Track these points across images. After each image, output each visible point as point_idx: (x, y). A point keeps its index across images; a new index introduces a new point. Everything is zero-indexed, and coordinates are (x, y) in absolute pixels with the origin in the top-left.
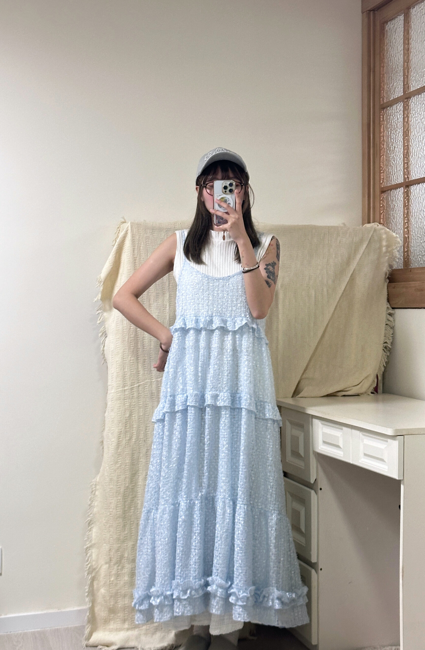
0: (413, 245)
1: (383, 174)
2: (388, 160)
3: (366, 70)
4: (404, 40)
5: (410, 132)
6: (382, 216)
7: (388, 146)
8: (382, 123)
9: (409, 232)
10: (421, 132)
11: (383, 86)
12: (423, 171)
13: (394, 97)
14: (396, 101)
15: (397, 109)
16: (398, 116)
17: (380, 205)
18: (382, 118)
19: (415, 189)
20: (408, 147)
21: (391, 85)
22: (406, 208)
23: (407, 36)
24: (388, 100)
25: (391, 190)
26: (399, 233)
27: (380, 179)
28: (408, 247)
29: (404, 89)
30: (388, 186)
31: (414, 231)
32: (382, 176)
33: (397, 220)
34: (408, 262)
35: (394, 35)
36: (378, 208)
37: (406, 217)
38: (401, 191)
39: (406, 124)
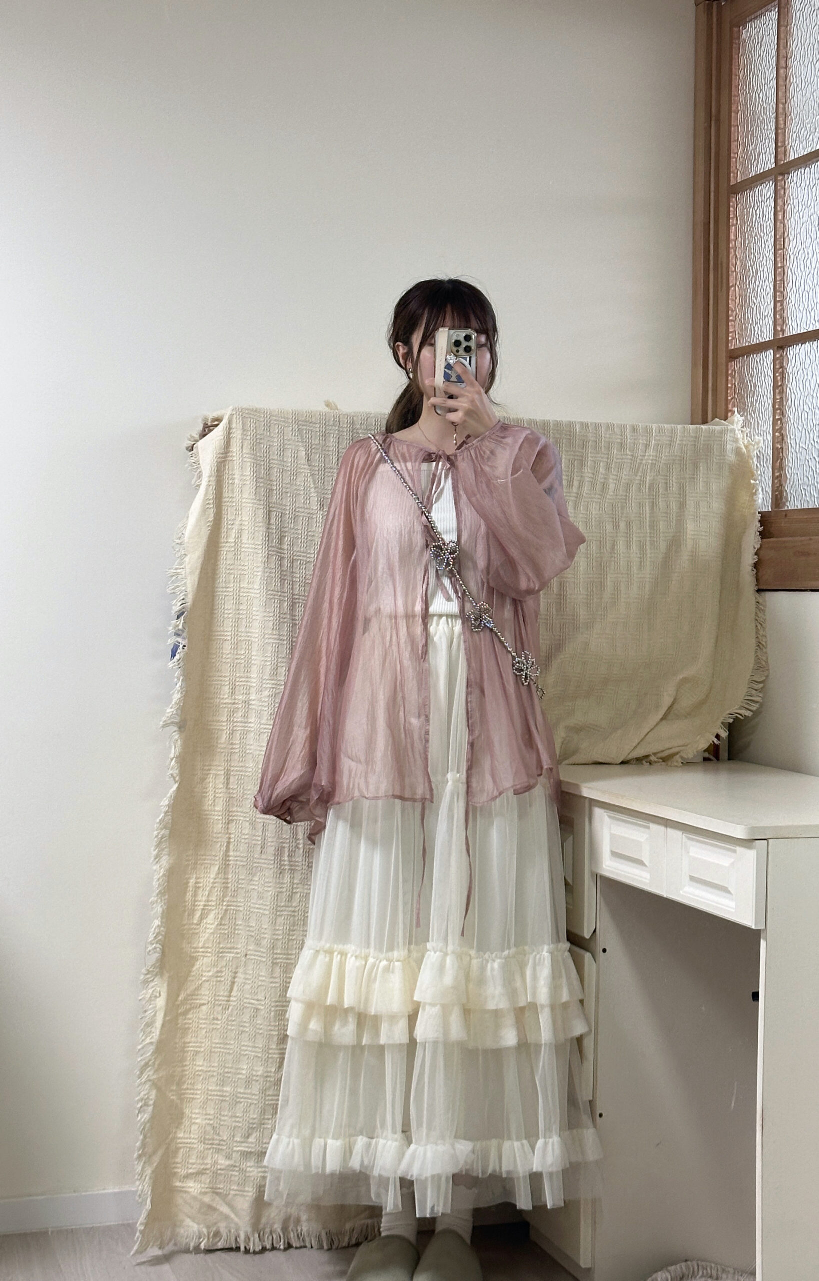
0: (791, 465)
1: (734, 323)
2: (744, 296)
3: (702, 114)
4: (778, 58)
5: (787, 240)
6: (730, 405)
7: (744, 267)
8: (733, 221)
9: (783, 439)
10: (809, 240)
11: (735, 148)
12: (813, 318)
13: (757, 171)
14: (761, 178)
15: (762, 196)
16: (765, 210)
17: (728, 384)
18: (734, 212)
19: (797, 354)
20: (784, 270)
21: (752, 148)
22: (777, 391)
23: (784, 51)
24: (745, 178)
25: (749, 354)
26: (764, 440)
27: (728, 332)
28: (782, 468)
29: (776, 157)
30: (743, 347)
31: (795, 437)
32: (730, 327)
33: (761, 415)
34: (781, 498)
35: (759, 48)
36: (724, 390)
37: (778, 410)
38: (769, 356)
39: (780, 226)
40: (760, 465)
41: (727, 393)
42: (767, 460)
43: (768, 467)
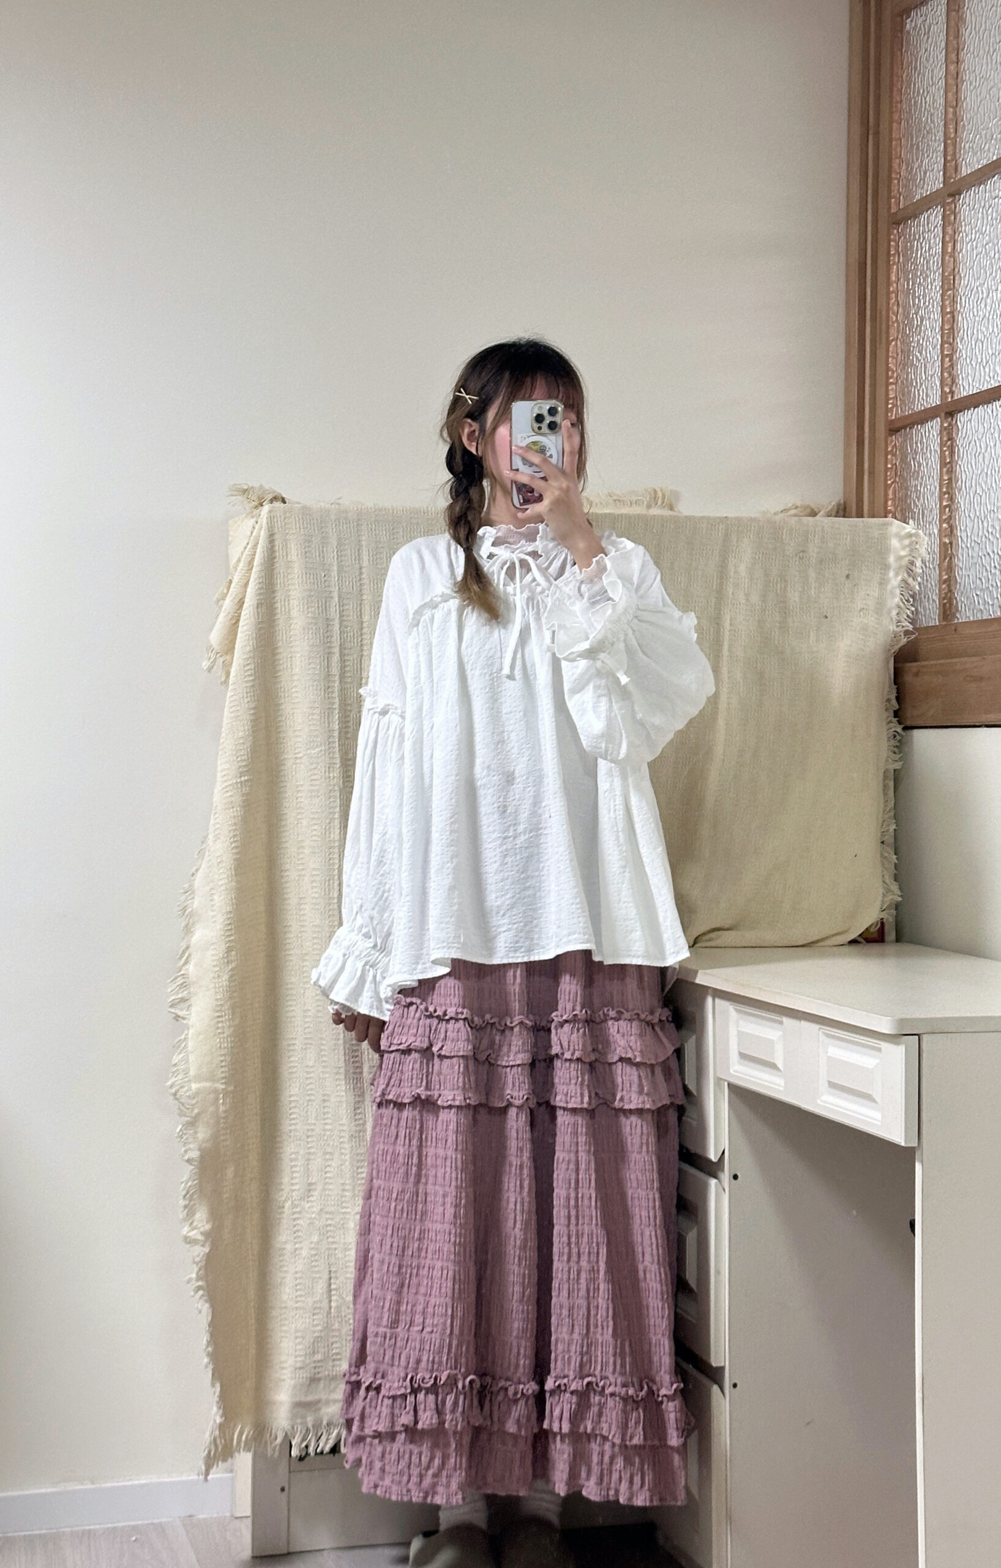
0: (961, 564)
1: (894, 387)
2: (907, 352)
3: (857, 129)
4: (947, 52)
5: (958, 278)
6: (891, 492)
7: (906, 316)
8: (894, 260)
9: (952, 531)
10: (984, 278)
11: (897, 167)
12: (987, 374)
13: (922, 195)
14: (928, 203)
15: (928, 224)
16: (932, 241)
17: (887, 464)
18: (896, 248)
19: (968, 422)
20: (953, 317)
21: (916, 165)
22: (945, 470)
23: (955, 43)
24: (909, 203)
25: (911, 425)
26: (930, 534)
27: (887, 399)
28: (950, 569)
29: (944, 174)
30: (907, 417)
31: (966, 528)
32: (891, 392)
33: (926, 502)
34: (951, 604)
35: (925, 40)
36: (882, 469)
37: (945, 493)
38: (933, 428)
39: (949, 261)
40: (926, 566)
41: (886, 475)
42: (934, 559)
43: (934, 568)
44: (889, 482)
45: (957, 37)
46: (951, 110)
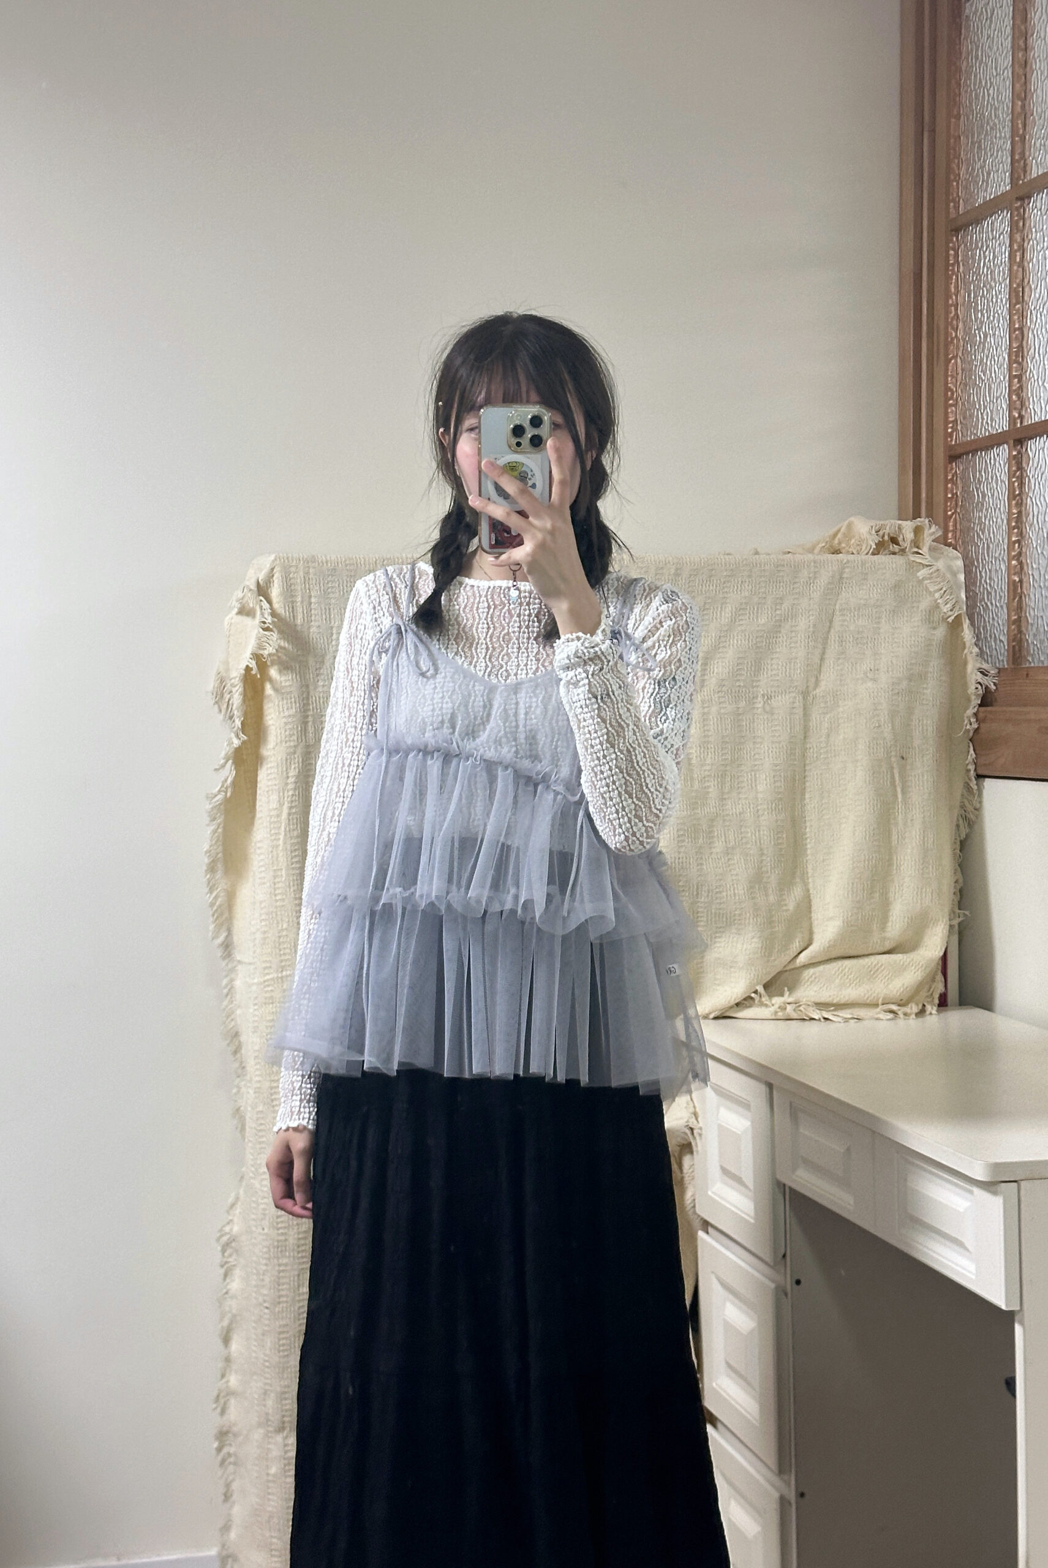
0: (1032, 605)
1: (953, 409)
2: (968, 371)
3: (910, 123)
4: (1013, 37)
5: (1027, 290)
6: (951, 524)
7: (967, 331)
8: (953, 270)
9: (1022, 568)
11: (956, 168)
13: (985, 198)
14: (992, 207)
15: (992, 231)
16: (996, 249)
17: (947, 495)
18: (954, 257)
20: (1022, 333)
22: (1014, 502)
23: (1023, 27)
24: (969, 208)
25: (973, 452)
26: (996, 570)
27: (946, 422)
28: (1020, 608)
29: (1012, 173)
30: (967, 443)
31: (1038, 566)
32: (950, 415)
33: (992, 535)
34: (1021, 646)
35: (987, 26)
36: (942, 501)
37: (1014, 528)
38: (1002, 454)
39: (1017, 271)
40: (992, 604)
41: (946, 506)
42: (1001, 597)
43: (1002, 607)
44: (949, 513)
45: (1025, 19)
46: (1020, 103)
